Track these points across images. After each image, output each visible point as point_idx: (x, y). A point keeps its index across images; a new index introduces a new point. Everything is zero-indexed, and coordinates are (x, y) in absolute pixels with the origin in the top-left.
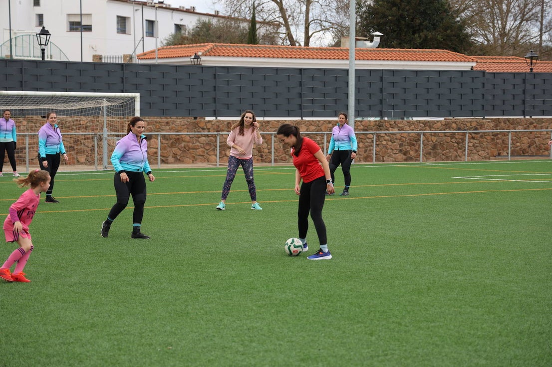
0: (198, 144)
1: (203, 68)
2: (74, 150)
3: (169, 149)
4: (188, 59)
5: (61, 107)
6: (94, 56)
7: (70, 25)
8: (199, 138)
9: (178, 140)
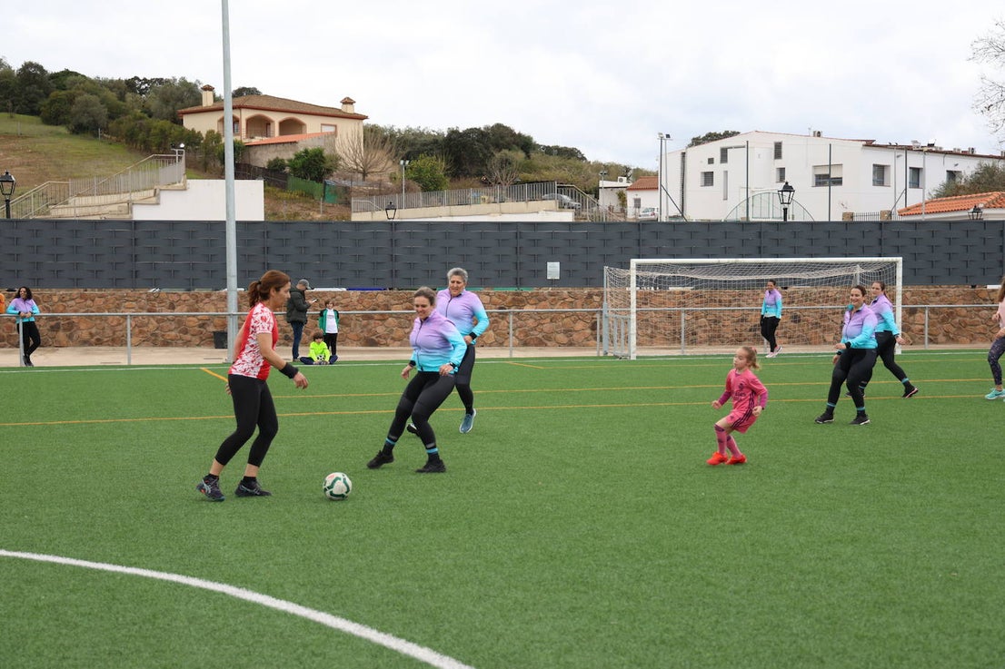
0: (977, 319)
1: (985, 223)
2: (820, 327)
3: (939, 326)
4: (965, 213)
5: (804, 276)
6: (844, 214)
7: (817, 179)
8: (979, 311)
9: (951, 314)
